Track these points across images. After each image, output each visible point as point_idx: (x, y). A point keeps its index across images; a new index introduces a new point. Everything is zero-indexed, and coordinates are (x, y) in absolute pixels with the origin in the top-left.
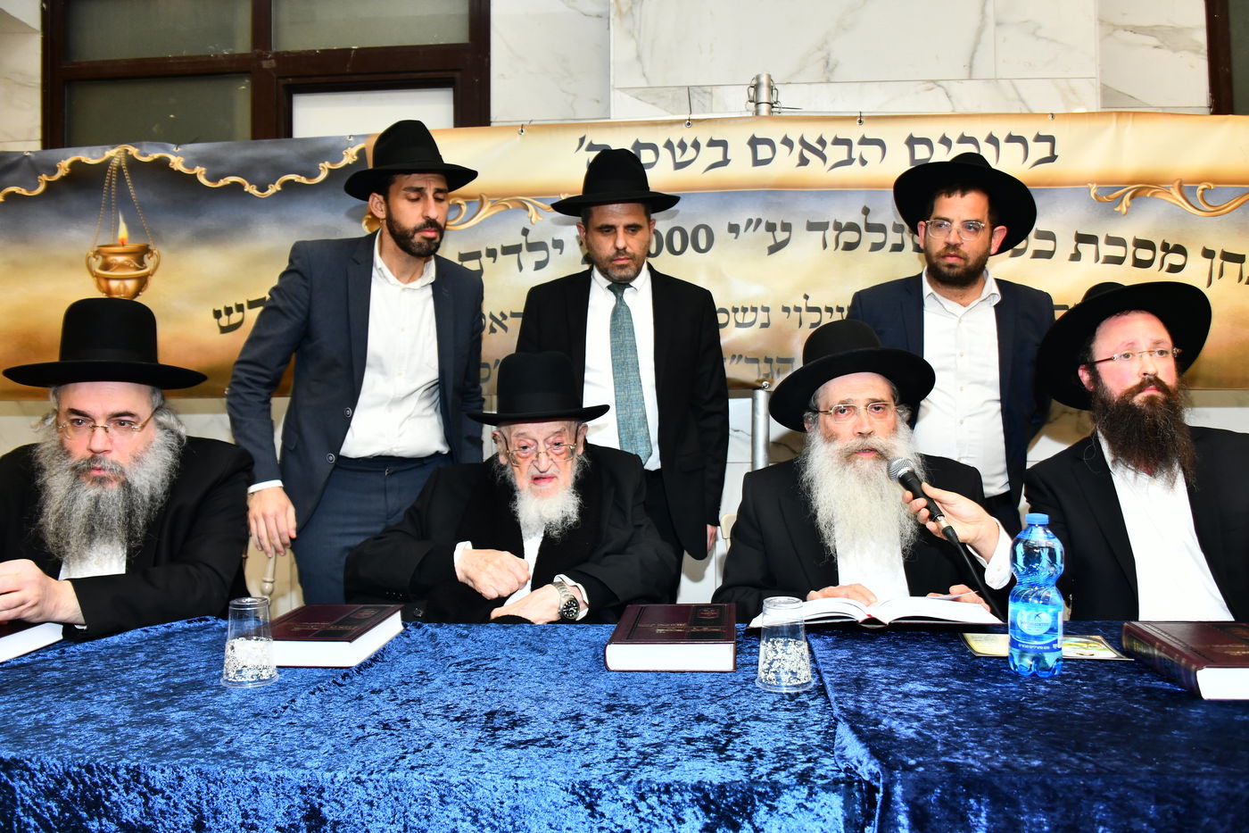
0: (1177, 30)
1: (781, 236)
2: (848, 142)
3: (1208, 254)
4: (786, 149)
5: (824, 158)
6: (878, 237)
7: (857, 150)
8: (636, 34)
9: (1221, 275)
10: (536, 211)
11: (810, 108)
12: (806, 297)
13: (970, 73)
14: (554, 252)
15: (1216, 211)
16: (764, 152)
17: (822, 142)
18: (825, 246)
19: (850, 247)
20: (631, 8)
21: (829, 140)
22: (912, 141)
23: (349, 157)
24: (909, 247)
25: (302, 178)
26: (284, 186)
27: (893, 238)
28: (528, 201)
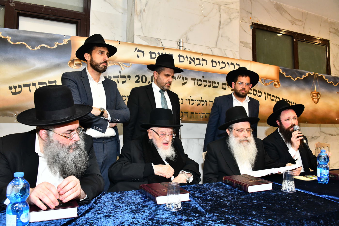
0: (247, 43)
1: (185, 81)
2: (199, 59)
3: (265, 93)
4: (187, 59)
5: (195, 63)
6: (205, 83)
7: (201, 62)
8: (141, 21)
9: (267, 98)
10: (123, 66)
11: (191, 50)
12: (191, 97)
13: (216, 46)
14: (128, 79)
15: (266, 85)
16: (182, 59)
17: (194, 58)
18: (195, 85)
19: (200, 85)
20: (140, 14)
21: (196, 58)
22: (212, 61)
23: (65, 42)
24: (212, 86)
25: (48, 46)
26: (41, 47)
27: (209, 84)
28: (121, 64)
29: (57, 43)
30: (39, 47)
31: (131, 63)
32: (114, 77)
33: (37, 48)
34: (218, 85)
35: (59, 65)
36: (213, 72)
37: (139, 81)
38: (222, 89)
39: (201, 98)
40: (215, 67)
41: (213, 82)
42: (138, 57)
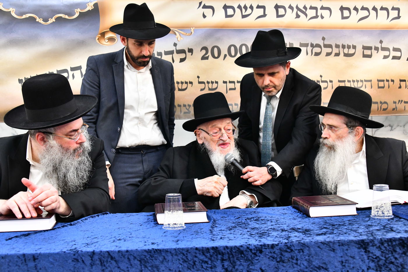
2: (316, 8)
4: (291, 10)
5: (306, 15)
6: (329, 50)
7: (320, 12)
10: (180, 35)
14: (189, 54)
16: (281, 11)
17: (305, 7)
18: (307, 54)
19: (317, 54)
21: (308, 7)
22: (342, 9)
23: (90, 7)
24: (342, 54)
25: (67, 16)
26: (56, 19)
27: (336, 51)
28: (176, 31)
29: (79, 9)
30: (53, 18)
31: (192, 28)
32: (167, 53)
33: (51, 21)
34: (354, 50)
35: (83, 43)
36: (343, 28)
37: (207, 56)
38: (363, 57)
39: (321, 76)
40: (347, 18)
41: (344, 47)
42: (204, 16)
